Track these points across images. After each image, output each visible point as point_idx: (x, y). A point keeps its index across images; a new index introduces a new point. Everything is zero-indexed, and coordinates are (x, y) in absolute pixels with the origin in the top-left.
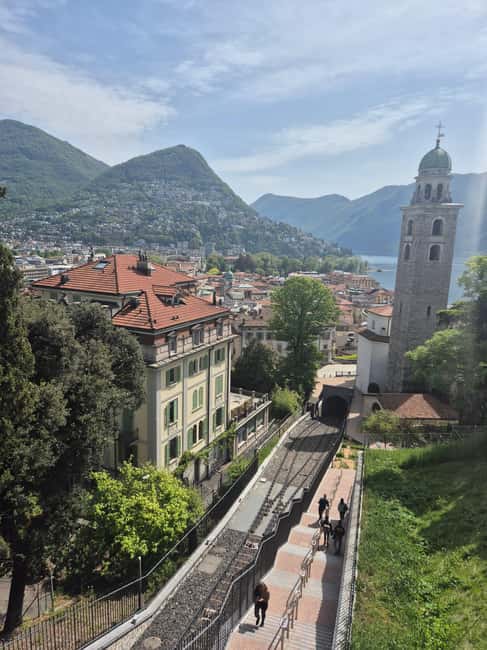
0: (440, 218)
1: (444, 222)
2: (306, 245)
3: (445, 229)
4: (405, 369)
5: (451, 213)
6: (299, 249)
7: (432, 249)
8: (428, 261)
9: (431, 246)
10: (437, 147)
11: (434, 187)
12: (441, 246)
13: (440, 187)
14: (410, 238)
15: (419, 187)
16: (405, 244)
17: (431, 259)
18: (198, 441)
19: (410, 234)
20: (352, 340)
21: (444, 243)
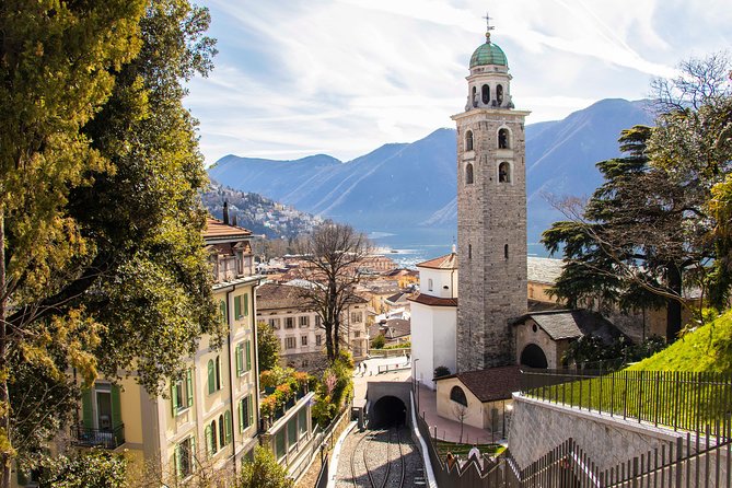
0: (504, 126)
1: (511, 133)
2: (288, 223)
3: (512, 141)
4: (485, 336)
5: (517, 121)
6: (279, 228)
7: (501, 165)
8: (498, 183)
9: (499, 162)
10: (488, 43)
11: (493, 88)
12: (511, 162)
13: (499, 88)
14: (472, 154)
15: (475, 88)
16: (466, 164)
17: (501, 179)
18: (219, 450)
19: (470, 148)
20: (387, 329)
21: (514, 159)
